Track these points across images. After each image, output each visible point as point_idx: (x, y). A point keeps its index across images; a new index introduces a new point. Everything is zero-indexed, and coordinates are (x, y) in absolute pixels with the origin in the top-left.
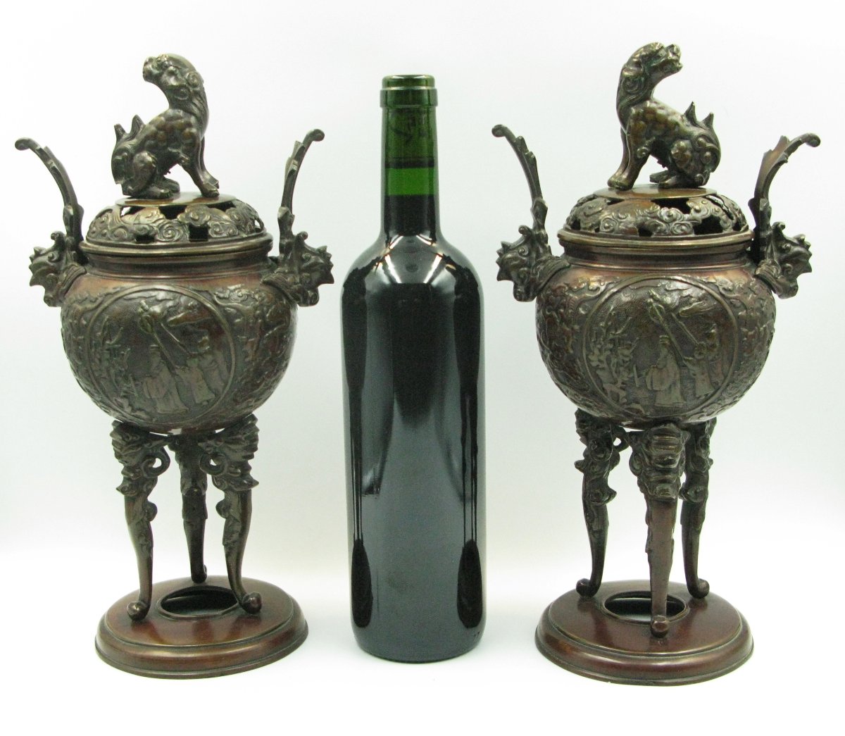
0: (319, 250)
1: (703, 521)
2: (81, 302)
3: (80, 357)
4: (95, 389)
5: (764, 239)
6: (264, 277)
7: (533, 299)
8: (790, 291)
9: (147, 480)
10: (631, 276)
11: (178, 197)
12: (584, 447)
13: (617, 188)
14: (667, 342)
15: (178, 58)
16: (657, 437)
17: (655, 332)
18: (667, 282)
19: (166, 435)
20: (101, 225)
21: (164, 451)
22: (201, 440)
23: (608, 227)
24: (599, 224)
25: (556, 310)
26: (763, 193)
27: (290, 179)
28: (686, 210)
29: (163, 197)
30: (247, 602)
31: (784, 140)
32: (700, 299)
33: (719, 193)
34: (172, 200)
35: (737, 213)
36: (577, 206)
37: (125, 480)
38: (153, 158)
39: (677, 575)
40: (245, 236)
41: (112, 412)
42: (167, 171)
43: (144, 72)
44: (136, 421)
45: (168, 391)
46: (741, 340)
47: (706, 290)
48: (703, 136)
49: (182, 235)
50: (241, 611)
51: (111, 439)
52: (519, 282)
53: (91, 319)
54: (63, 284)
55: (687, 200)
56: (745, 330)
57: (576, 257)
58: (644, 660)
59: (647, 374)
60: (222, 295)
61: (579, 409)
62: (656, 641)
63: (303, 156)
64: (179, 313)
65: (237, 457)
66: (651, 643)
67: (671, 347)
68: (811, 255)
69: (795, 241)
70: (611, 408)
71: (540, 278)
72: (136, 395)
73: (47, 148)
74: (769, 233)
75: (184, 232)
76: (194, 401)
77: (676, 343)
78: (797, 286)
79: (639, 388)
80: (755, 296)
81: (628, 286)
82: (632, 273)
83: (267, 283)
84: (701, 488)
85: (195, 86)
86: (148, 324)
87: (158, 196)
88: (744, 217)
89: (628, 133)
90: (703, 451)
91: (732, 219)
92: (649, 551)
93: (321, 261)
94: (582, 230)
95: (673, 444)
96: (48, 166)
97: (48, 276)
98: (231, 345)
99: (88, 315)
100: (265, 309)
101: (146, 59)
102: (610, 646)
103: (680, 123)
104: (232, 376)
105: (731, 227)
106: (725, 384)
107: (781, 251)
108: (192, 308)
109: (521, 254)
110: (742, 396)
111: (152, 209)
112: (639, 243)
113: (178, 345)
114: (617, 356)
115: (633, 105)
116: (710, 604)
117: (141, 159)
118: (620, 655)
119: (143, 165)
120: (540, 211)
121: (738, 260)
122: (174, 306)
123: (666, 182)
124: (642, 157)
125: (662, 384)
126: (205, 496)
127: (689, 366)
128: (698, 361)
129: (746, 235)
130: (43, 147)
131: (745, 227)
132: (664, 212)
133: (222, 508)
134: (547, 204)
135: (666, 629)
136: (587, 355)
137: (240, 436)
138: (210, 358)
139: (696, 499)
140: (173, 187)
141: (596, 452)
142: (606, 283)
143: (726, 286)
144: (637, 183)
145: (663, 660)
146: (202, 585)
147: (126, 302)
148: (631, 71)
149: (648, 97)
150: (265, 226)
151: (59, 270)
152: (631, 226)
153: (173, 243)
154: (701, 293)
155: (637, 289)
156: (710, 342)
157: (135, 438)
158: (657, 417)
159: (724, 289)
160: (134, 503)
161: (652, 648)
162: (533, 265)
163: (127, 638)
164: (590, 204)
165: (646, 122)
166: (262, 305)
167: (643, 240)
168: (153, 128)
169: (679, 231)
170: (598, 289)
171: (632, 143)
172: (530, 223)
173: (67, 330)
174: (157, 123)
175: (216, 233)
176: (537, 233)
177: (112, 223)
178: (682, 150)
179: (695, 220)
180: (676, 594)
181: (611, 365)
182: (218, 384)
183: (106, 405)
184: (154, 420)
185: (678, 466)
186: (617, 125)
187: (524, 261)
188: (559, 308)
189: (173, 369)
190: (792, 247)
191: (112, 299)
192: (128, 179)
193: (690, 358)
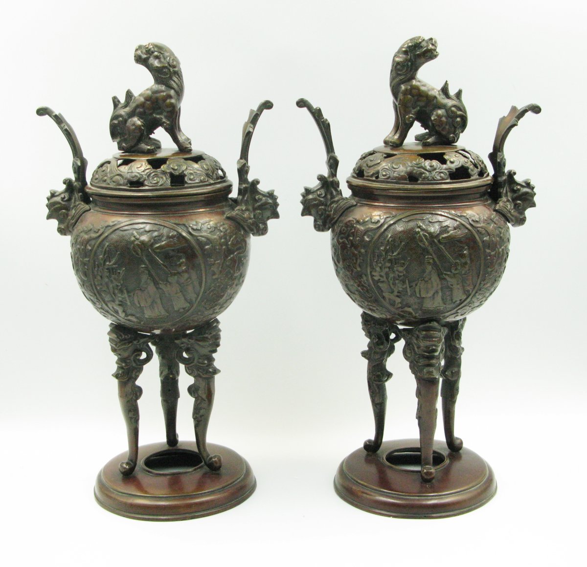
0: (268, 193)
1: (458, 394)
2: (87, 232)
3: (85, 274)
4: (97, 299)
5: (501, 182)
6: (227, 213)
7: (329, 230)
8: (521, 221)
9: (136, 369)
10: (402, 211)
11: (160, 152)
12: (368, 340)
13: (391, 146)
14: (431, 261)
15: (161, 45)
16: (424, 333)
17: (422, 254)
18: (430, 215)
19: (149, 334)
20: (103, 173)
21: (148, 346)
22: (177, 339)
23: (385, 175)
24: (378, 172)
25: (347, 238)
26: (499, 148)
27: (247, 139)
28: (444, 162)
29: (150, 152)
30: (210, 462)
31: (514, 109)
32: (455, 229)
33: (467, 149)
34: (156, 154)
35: (480, 163)
36: (361, 159)
37: (119, 368)
38: (142, 122)
39: (439, 435)
40: (212, 182)
41: (110, 316)
42: (152, 132)
43: (135, 57)
44: (128, 324)
45: (154, 300)
46: (485, 259)
47: (459, 222)
48: (454, 106)
49: (166, 181)
50: (206, 469)
51: (108, 337)
52: (317, 218)
53: (95, 245)
54: (73, 218)
55: (444, 154)
56: (488, 251)
57: (362, 198)
58: (418, 500)
59: (416, 285)
60: (195, 227)
61: (364, 312)
62: (425, 485)
63: (257, 121)
64: (163, 242)
65: (204, 351)
66: (422, 487)
67: (435, 264)
68: (535, 194)
69: (524, 184)
70: (389, 311)
71: (334, 214)
72: (129, 304)
73: (60, 114)
74: (504, 178)
75: (167, 178)
76: (174, 308)
77: (438, 262)
78: (525, 217)
79: (411, 296)
80: (495, 225)
81: (401, 219)
82: (405, 209)
83: (228, 218)
84: (456, 369)
85: (174, 67)
86: (139, 250)
87: (146, 151)
88: (485, 167)
89: (399, 104)
90: (457, 342)
91: (477, 168)
92: (419, 417)
93: (270, 201)
94: (365, 178)
95: (436, 338)
96: (61, 128)
97: (60, 212)
98: (203, 266)
99: (93, 242)
100: (228, 238)
101: (136, 46)
102: (390, 490)
103: (438, 96)
104: (203, 289)
105: (477, 174)
106: (474, 292)
107: (513, 191)
108: (173, 237)
109: (319, 196)
110: (486, 300)
111: (142, 161)
112: (409, 186)
113: (162, 266)
114: (394, 272)
115: (403, 83)
116: (464, 456)
117: (132, 123)
118: (398, 496)
119: (134, 127)
120: (333, 164)
121: (482, 199)
122: (159, 236)
123: (428, 141)
124: (410, 122)
125: (427, 292)
126: (178, 380)
127: (448, 279)
128: (454, 274)
129: (488, 180)
130: (57, 114)
131: (487, 174)
132: (427, 163)
133: (192, 390)
134: (339, 158)
135: (433, 476)
136: (371, 272)
137: (206, 335)
138: (186, 276)
139: (452, 377)
140: (156, 144)
141: (378, 344)
142: (385, 217)
143: (474, 218)
144: (406, 141)
145: (431, 499)
146: (175, 448)
147: (122, 233)
148: (401, 57)
149: (413, 77)
150: (227, 175)
151: (69, 207)
152: (402, 174)
153: (158, 187)
154: (456, 224)
155: (408, 221)
156: (463, 261)
157: (126, 336)
158: (424, 317)
159: (473, 220)
160: (125, 386)
161: (422, 492)
162: (328, 204)
163: (119, 490)
164: (371, 157)
165: (413, 96)
166: (225, 235)
167: (412, 184)
168: (142, 99)
169: (439, 178)
170: (378, 221)
171: (402, 111)
172: (325, 172)
173: (75, 254)
174: (145, 96)
175: (191, 180)
176: (331, 180)
177: (111, 172)
178: (439, 116)
179: (450, 169)
180: (438, 449)
181: (389, 279)
182: (192, 296)
183: (105, 312)
184: (142, 323)
185: (439, 353)
186: (390, 98)
187: (321, 201)
188: (349, 236)
189: (158, 284)
190: (522, 189)
191: (111, 230)
192: (122, 138)
193: (449, 273)
